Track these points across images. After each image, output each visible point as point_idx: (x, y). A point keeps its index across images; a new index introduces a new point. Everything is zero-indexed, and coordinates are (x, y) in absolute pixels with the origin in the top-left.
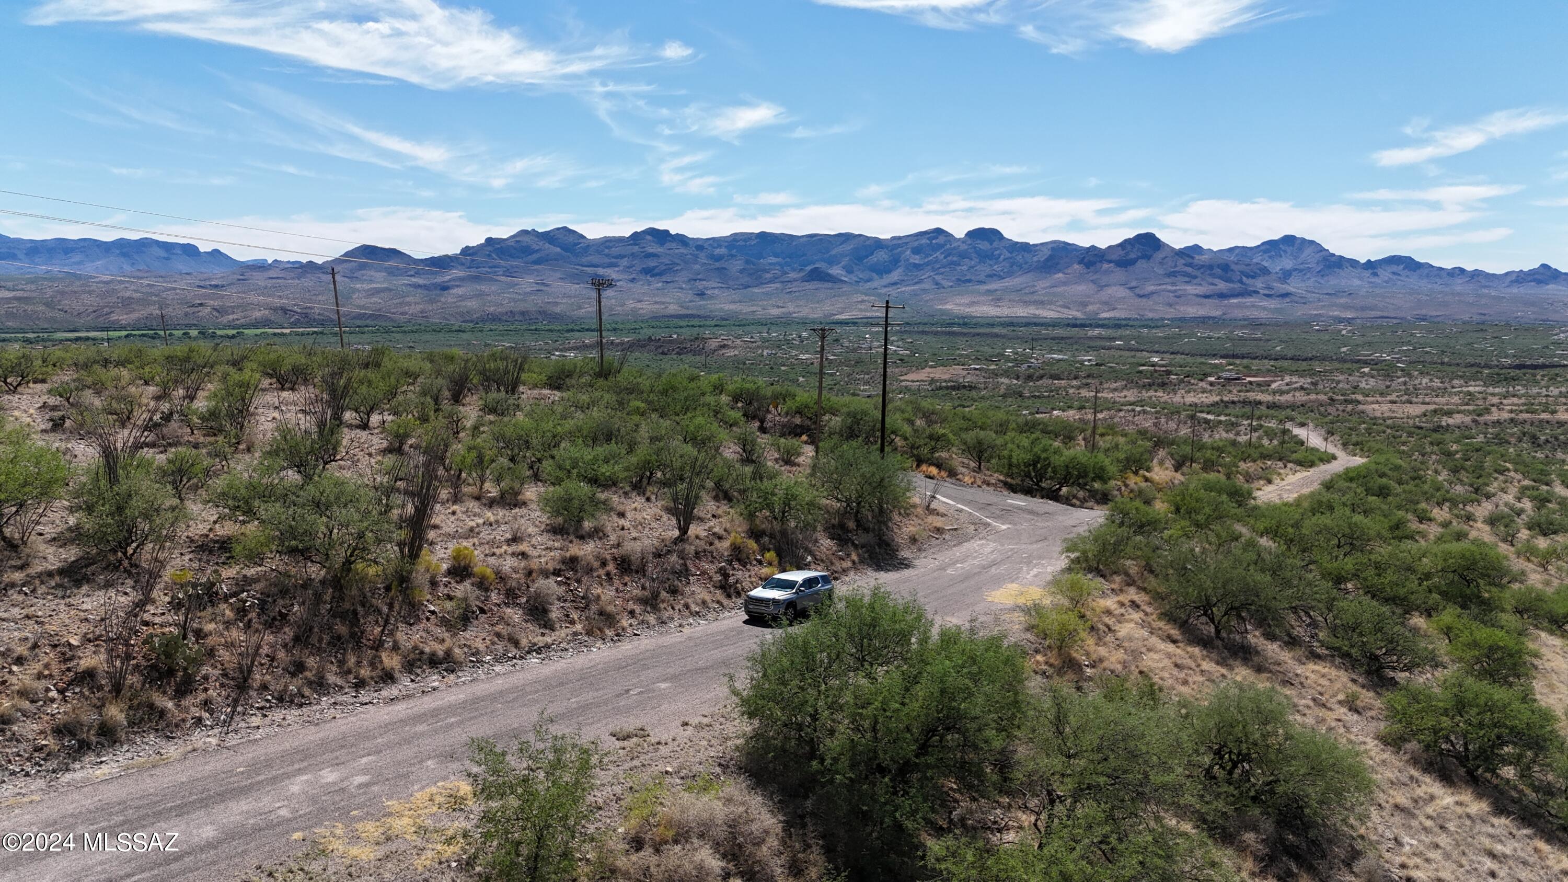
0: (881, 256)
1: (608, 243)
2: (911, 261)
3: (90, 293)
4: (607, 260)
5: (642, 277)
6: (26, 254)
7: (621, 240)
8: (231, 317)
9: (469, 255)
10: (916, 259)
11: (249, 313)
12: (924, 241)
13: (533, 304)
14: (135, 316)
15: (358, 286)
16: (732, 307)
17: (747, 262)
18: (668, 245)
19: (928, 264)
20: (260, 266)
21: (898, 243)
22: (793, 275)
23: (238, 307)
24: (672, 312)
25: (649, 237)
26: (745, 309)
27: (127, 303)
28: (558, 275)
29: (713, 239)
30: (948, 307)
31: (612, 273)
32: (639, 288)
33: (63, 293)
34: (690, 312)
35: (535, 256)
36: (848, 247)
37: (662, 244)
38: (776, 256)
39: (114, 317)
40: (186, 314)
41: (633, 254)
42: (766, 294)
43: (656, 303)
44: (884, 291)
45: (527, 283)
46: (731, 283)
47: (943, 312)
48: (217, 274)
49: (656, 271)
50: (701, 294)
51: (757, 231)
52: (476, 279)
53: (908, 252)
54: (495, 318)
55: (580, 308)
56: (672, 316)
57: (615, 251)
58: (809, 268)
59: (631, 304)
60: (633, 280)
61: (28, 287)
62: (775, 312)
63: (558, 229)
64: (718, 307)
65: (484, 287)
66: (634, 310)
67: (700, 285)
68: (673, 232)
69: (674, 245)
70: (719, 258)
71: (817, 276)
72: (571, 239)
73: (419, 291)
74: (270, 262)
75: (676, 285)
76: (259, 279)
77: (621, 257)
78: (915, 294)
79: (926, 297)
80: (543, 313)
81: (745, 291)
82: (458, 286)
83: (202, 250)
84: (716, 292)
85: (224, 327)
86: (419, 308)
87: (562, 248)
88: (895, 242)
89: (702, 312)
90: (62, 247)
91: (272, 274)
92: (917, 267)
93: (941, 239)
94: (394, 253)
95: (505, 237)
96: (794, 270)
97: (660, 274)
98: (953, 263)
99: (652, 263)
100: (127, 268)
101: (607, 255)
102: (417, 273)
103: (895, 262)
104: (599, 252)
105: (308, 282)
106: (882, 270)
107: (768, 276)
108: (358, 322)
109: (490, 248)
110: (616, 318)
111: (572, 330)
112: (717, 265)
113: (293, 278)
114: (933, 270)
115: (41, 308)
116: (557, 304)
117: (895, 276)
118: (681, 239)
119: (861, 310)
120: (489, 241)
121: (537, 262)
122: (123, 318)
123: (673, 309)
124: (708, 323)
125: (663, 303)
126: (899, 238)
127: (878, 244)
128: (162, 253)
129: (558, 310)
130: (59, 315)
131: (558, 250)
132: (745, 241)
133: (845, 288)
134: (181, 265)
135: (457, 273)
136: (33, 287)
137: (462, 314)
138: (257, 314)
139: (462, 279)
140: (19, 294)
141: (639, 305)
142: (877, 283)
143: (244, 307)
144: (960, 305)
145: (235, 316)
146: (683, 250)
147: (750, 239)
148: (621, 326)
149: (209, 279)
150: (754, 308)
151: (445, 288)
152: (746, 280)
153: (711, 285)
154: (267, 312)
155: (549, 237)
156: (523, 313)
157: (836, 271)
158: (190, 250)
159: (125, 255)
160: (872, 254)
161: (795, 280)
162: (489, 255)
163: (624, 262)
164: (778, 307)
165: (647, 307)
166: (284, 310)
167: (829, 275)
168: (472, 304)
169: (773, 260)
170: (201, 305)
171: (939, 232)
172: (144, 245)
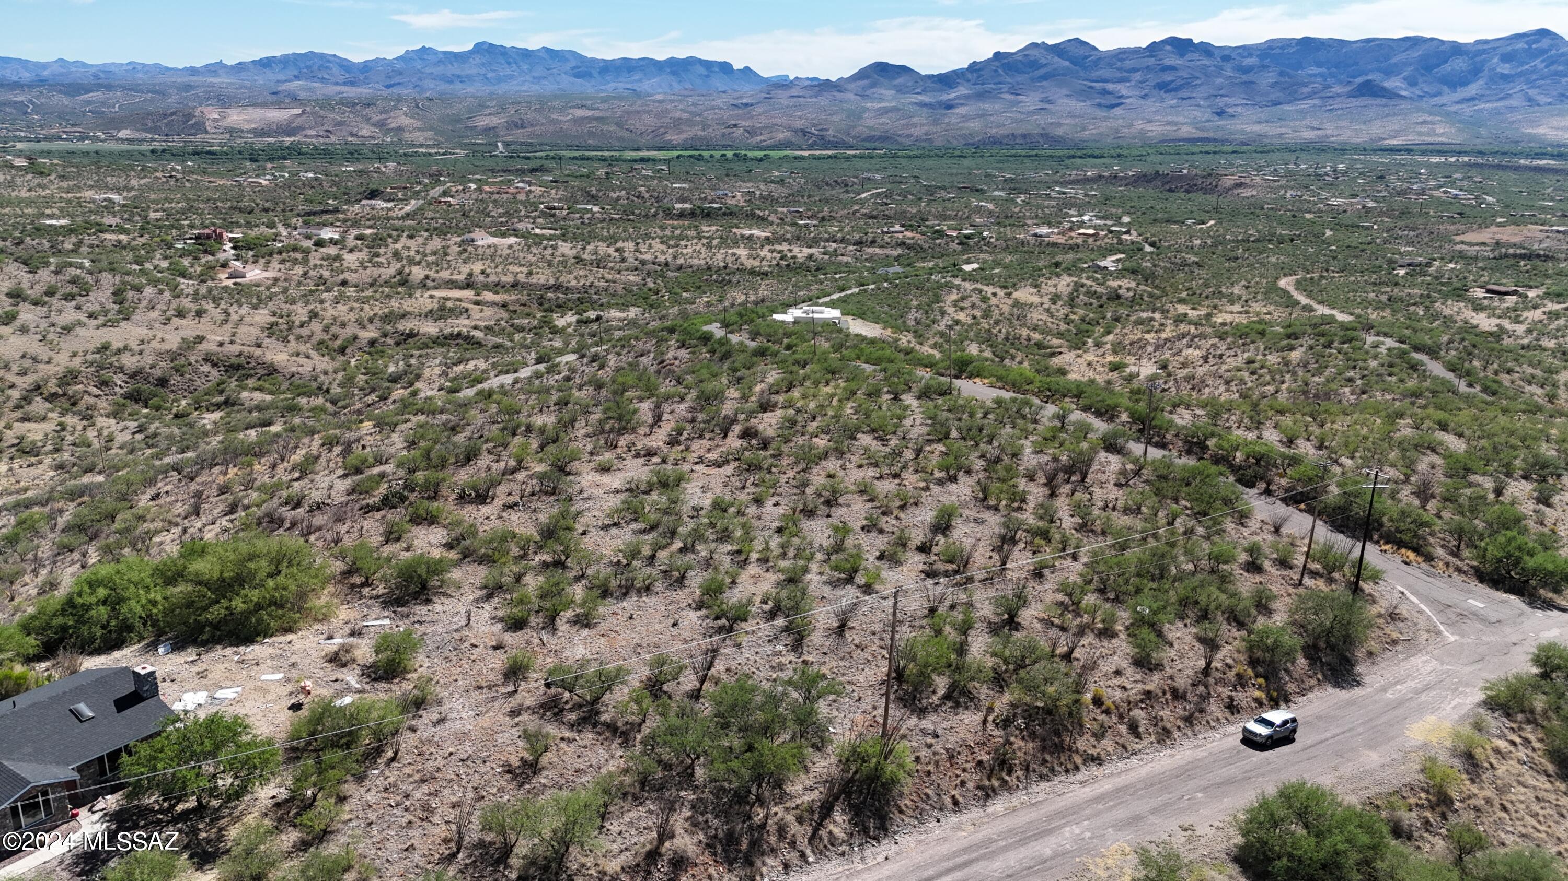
0: (1459, 64)
1: (1122, 54)
2: (1499, 70)
3: (649, 112)
4: (1118, 75)
5: (1155, 92)
6: (600, 73)
7: (1136, 51)
8: (759, 138)
9: (976, 71)
10: (1505, 69)
11: (773, 134)
12: (1521, 45)
13: (1035, 124)
14: (684, 136)
15: (869, 105)
16: (1257, 128)
17: (1281, 74)
18: (1189, 56)
19: (1520, 74)
20: (782, 84)
21: (1483, 49)
22: (1337, 89)
23: (765, 128)
24: (1186, 135)
25: (1168, 48)
26: (1271, 130)
27: (677, 123)
28: (1065, 91)
29: (1244, 47)
30: (1541, 130)
31: (1123, 89)
32: (1151, 106)
33: (628, 113)
34: (1205, 135)
35: (1042, 71)
36: (1415, 54)
37: (1182, 55)
38: (1319, 65)
39: (668, 137)
40: (723, 135)
41: (1148, 67)
42: (1301, 112)
43: (1169, 123)
44: (1455, 108)
45: (1030, 101)
46: (1258, 99)
47: (1532, 138)
48: (747, 92)
49: (1172, 86)
50: (1220, 113)
51: (1299, 36)
52: (981, 96)
53: (1495, 60)
54: (996, 141)
55: (1084, 129)
56: (1184, 140)
57: (1128, 64)
58: (1360, 80)
59: (1139, 125)
60: (1144, 97)
61: (602, 106)
62: (1308, 135)
63: (1069, 41)
64: (1239, 127)
65: (987, 106)
66: (1142, 133)
67: (1221, 102)
68: (1196, 41)
69: (1196, 56)
70: (1247, 70)
71: (1369, 90)
72: (1082, 51)
73: (925, 110)
74: (792, 78)
75: (1192, 102)
76: (782, 98)
77: (1134, 70)
78: (1497, 113)
79: (1511, 117)
80: (1044, 135)
81: (1274, 109)
82: (962, 105)
83: (735, 68)
84: (1239, 109)
85: (754, 148)
86: (925, 129)
87: (1072, 62)
88: (1480, 47)
89: (1219, 135)
90: (626, 66)
91: (794, 92)
92: (1505, 78)
93: (1545, 43)
94: (904, 70)
95: (1013, 50)
96: (1340, 82)
97: (1176, 90)
98: (1556, 73)
99: (1168, 77)
100: (677, 87)
101: (1120, 69)
102: (924, 91)
103: (1475, 72)
104: (1111, 65)
105: (823, 100)
106: (1455, 82)
107: (1306, 90)
108: (868, 145)
109: (997, 63)
110: (1120, 142)
111: (1074, 157)
112: (1245, 78)
113: (811, 97)
114: (1528, 82)
115: (613, 128)
116: (1060, 125)
117: (1473, 89)
118: (1206, 49)
119: (1420, 134)
120: (997, 55)
121: (1045, 77)
122: (674, 137)
123: (1186, 131)
124: (1225, 148)
125: (1176, 124)
126: (1486, 42)
127: (1456, 49)
128: (703, 71)
129: (1059, 132)
130: (627, 134)
131: (1067, 63)
132: (1282, 48)
133: (1404, 105)
134: (719, 83)
135: (962, 90)
136: (606, 106)
137: (964, 136)
138: (781, 136)
139: (967, 97)
140: (597, 114)
141: (1149, 127)
142: (1448, 97)
143: (771, 128)
144: (1557, 129)
145: (762, 138)
146: (1206, 62)
147: (1289, 46)
148: (1126, 152)
149: (741, 97)
150: (1283, 130)
151: (949, 107)
152: (1276, 95)
153: (1235, 102)
154: (789, 134)
155: (1056, 49)
156: (1024, 136)
157: (1392, 83)
158: (725, 67)
159: (674, 73)
160: (1446, 62)
161: (1339, 95)
162: (996, 71)
163: (1138, 76)
164: (1313, 128)
165: (1156, 130)
166: (804, 132)
167: (1384, 89)
168: (975, 125)
169: (1314, 70)
170: (735, 126)
171: (1544, 33)
172: (690, 63)
